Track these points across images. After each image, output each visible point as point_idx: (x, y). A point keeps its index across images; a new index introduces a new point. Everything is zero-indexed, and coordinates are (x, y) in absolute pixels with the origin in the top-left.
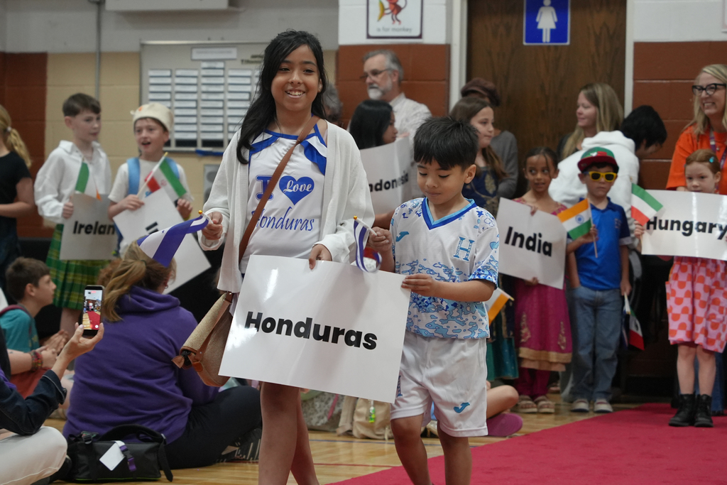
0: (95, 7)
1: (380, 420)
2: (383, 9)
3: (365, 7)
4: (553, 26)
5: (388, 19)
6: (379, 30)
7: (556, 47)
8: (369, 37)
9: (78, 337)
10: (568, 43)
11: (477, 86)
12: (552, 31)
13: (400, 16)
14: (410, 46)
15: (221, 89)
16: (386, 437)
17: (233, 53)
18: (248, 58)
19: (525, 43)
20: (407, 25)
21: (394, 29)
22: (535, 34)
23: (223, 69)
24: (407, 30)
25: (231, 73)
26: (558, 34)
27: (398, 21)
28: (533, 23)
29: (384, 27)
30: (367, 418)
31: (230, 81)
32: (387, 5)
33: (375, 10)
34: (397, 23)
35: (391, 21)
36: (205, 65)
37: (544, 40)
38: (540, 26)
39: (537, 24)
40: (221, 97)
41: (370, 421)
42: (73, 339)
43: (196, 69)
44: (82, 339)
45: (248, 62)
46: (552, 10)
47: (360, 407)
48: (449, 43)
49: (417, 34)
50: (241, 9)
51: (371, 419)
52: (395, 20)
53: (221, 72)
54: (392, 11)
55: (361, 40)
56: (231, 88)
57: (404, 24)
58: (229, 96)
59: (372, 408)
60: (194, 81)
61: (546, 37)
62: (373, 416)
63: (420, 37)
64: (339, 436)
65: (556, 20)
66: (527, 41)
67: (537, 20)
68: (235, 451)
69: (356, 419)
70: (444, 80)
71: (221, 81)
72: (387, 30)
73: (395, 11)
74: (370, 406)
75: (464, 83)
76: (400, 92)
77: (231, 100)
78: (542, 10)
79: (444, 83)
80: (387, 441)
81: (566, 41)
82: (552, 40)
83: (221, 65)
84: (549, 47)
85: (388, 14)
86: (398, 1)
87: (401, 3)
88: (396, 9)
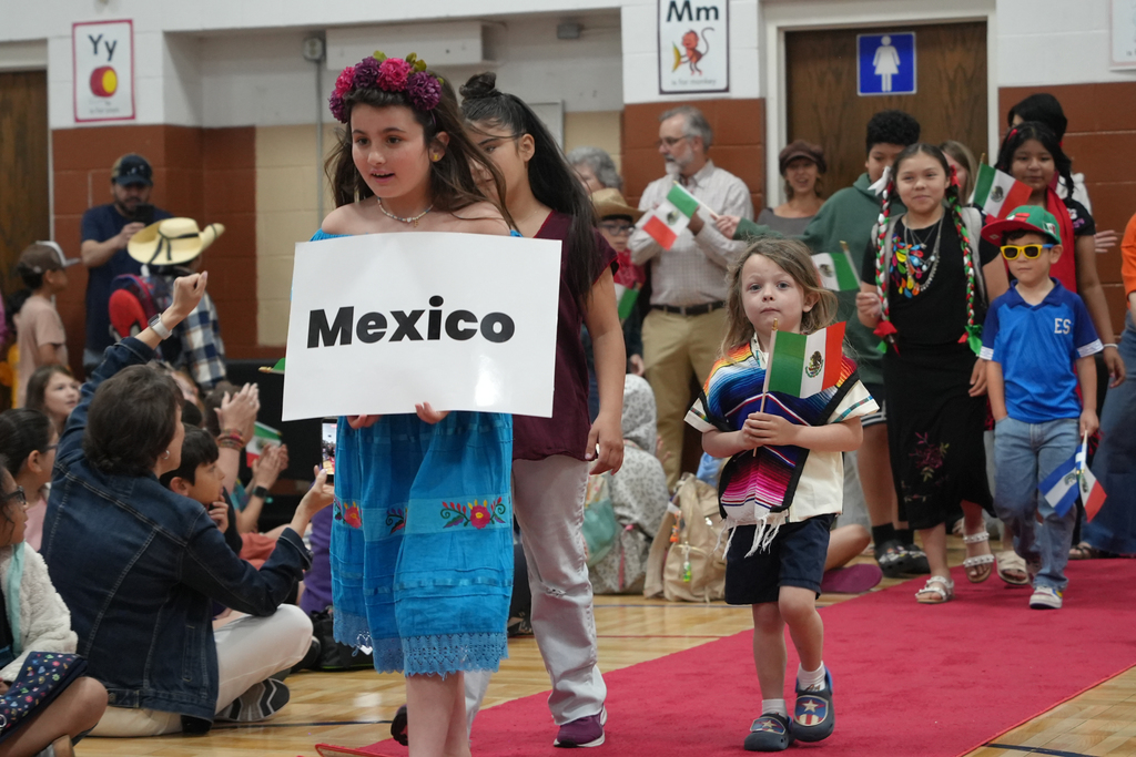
0: (313, 66)
1: (698, 576)
2: (679, 56)
3: (656, 55)
4: (895, 71)
5: (685, 68)
6: (674, 83)
7: (899, 97)
8: (662, 92)
9: (321, 485)
10: (914, 92)
11: (802, 150)
12: (894, 77)
13: (700, 64)
14: (714, 102)
16: (707, 599)
19: (860, 94)
20: (710, 76)
21: (694, 82)
22: (873, 82)
24: (710, 82)
26: (901, 81)
27: (699, 71)
28: (868, 68)
29: (681, 79)
30: (680, 576)
32: (683, 51)
33: (668, 58)
34: (697, 73)
35: (690, 71)
37: (884, 88)
38: (878, 72)
39: (874, 68)
41: (685, 580)
42: (315, 488)
44: (325, 486)
46: (893, 50)
47: (672, 562)
48: (763, 96)
49: (723, 86)
50: (498, 63)
51: (686, 577)
52: (694, 69)
54: (691, 59)
55: (652, 96)
57: (707, 75)
59: (687, 564)
61: (887, 85)
62: (688, 574)
63: (727, 90)
64: (647, 599)
65: (898, 62)
66: (862, 91)
67: (875, 63)
68: (518, 625)
69: (667, 577)
70: (759, 143)
72: (685, 83)
73: (694, 59)
74: (684, 561)
75: (784, 145)
76: (707, 161)
78: (880, 51)
79: (759, 147)
80: (709, 604)
81: (911, 89)
82: (894, 89)
84: (890, 98)
85: (685, 62)
86: (696, 45)
87: (701, 48)
88: (696, 56)
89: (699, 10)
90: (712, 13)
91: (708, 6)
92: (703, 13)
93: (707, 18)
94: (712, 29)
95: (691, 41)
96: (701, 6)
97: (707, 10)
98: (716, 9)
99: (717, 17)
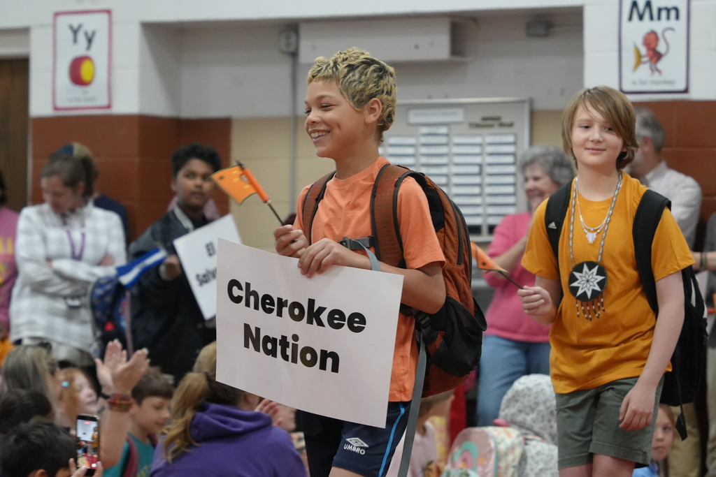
0: (288, 59)
2: (639, 56)
3: (616, 55)
5: (645, 69)
6: (634, 83)
13: (661, 65)
14: (673, 103)
15: (444, 160)
17: (459, 116)
18: (477, 120)
20: (670, 76)
21: (653, 82)
23: (447, 135)
24: (669, 83)
25: (457, 140)
27: (659, 71)
29: (641, 79)
31: (456, 150)
32: (643, 50)
33: (629, 58)
34: (656, 74)
35: (649, 72)
36: (424, 130)
40: (444, 170)
43: (412, 136)
45: (478, 126)
49: (682, 87)
52: (654, 70)
53: (443, 140)
54: (651, 59)
56: (457, 160)
57: (667, 75)
58: (455, 170)
60: (410, 151)
63: (686, 91)
71: (444, 150)
72: (643, 83)
73: (655, 59)
76: (659, 161)
77: (457, 175)
83: (443, 130)
85: (645, 62)
86: (656, 45)
87: (661, 48)
88: (656, 56)
89: (660, 10)
90: (673, 13)
91: (670, 5)
92: (664, 14)
93: (668, 18)
94: (672, 29)
95: (651, 41)
96: (662, 5)
97: (668, 10)
98: (676, 9)
99: (677, 17)
